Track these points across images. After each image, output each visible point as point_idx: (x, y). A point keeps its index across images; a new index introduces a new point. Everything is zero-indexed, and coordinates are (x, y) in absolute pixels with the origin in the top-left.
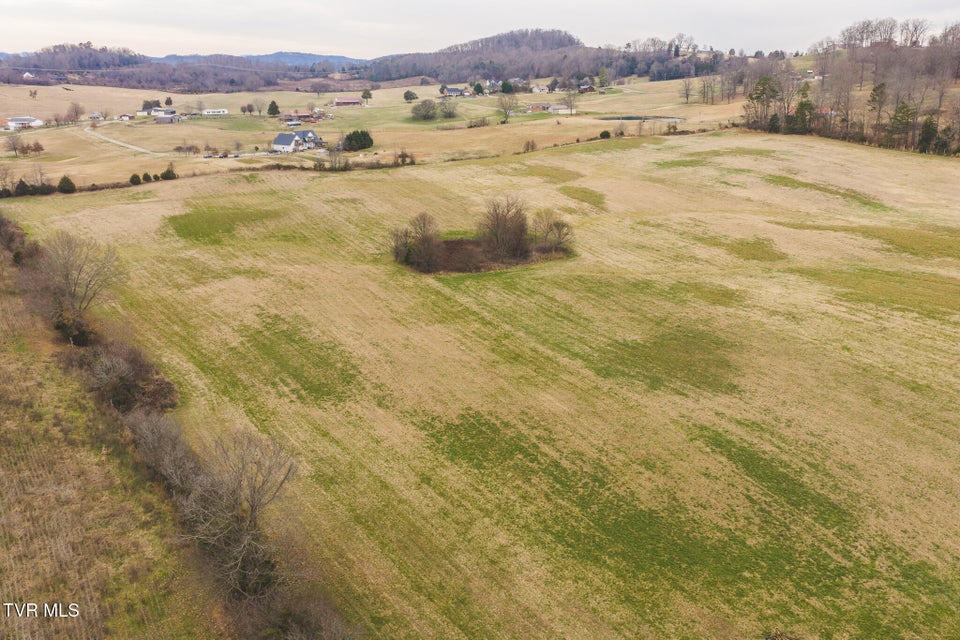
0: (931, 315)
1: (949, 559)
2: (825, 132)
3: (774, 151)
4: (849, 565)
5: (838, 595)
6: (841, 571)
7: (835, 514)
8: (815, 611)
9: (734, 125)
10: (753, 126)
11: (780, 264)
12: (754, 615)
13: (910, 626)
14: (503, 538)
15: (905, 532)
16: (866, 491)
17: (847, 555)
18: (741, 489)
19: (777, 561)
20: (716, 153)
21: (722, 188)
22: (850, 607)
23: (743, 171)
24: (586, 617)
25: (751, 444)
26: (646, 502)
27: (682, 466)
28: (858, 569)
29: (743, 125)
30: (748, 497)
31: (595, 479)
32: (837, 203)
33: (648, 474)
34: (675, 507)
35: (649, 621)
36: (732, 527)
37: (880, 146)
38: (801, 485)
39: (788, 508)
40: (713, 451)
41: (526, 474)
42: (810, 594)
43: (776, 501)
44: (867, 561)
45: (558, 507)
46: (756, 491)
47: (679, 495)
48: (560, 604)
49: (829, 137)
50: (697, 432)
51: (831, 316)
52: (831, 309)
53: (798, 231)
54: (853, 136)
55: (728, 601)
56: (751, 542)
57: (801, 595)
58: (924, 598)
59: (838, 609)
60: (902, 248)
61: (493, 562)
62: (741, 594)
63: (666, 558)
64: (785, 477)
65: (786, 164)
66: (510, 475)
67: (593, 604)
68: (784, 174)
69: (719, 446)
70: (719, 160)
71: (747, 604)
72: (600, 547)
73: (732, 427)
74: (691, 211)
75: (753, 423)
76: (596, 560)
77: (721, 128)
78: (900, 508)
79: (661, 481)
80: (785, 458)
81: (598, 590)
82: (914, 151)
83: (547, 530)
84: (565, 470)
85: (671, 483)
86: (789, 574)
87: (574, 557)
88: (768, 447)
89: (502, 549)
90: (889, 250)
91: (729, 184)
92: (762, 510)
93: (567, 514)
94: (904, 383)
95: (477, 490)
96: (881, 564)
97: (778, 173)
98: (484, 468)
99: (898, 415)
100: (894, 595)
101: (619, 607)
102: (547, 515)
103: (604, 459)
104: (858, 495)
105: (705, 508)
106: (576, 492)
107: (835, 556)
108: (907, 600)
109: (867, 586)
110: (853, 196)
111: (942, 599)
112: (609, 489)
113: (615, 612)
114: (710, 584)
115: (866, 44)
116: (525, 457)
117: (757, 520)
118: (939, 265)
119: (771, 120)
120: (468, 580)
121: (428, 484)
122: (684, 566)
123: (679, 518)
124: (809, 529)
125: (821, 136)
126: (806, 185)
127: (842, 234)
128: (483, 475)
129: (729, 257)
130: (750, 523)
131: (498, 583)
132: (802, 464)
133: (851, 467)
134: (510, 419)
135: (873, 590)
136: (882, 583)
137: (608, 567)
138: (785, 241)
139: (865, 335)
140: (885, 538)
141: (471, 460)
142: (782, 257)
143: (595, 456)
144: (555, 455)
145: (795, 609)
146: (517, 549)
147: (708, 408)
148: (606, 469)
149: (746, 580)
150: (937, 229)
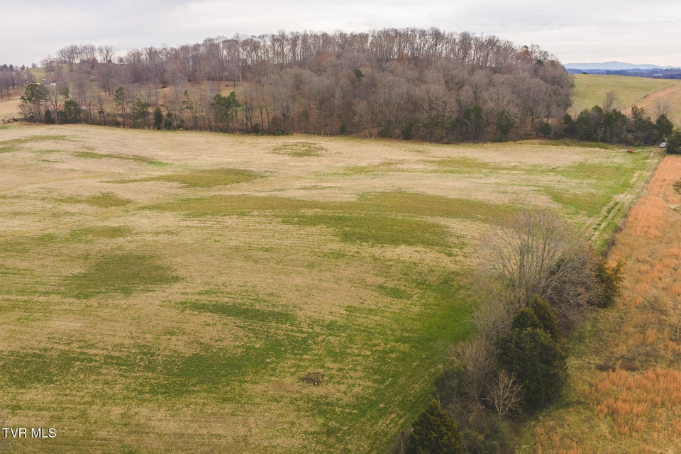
0: (243, 214)
1: (338, 315)
2: (89, 120)
3: (64, 136)
4: (306, 335)
5: (312, 350)
6: (306, 340)
7: (283, 316)
8: (309, 360)
9: (15, 120)
10: (31, 120)
11: (131, 207)
12: (288, 375)
13: (347, 347)
14: (117, 411)
15: (315, 312)
16: (287, 301)
17: (302, 332)
18: (231, 324)
19: (276, 348)
20: (19, 141)
21: (45, 164)
22: (321, 352)
23: (53, 151)
24: (212, 419)
25: (216, 301)
26: (188, 352)
27: (190, 326)
28: (310, 336)
29: (22, 120)
30: (238, 326)
31: (145, 354)
32: (133, 165)
33: (174, 338)
34: (207, 348)
35: (245, 403)
36: (243, 343)
37: (131, 128)
38: (258, 311)
39: (261, 323)
40: (200, 312)
41: (95, 370)
42: (302, 355)
43: (252, 322)
44: (311, 331)
45: (136, 378)
46: (240, 322)
47: (202, 340)
48: (191, 421)
49: (94, 124)
50: (181, 306)
51: (192, 227)
52: (189, 223)
53: (124, 184)
54: (111, 122)
55: (272, 375)
56: (257, 346)
57: (298, 357)
58: (343, 335)
59: (316, 355)
60: (194, 185)
61: (126, 425)
62: (274, 370)
63: (224, 372)
64: (247, 309)
65: (82, 143)
66: (82, 376)
67: (209, 411)
68: (86, 151)
69: (201, 309)
70: (28, 145)
71: (280, 372)
72: (184, 385)
73: (197, 297)
74: (34, 183)
75: (206, 291)
76: (189, 392)
77: (4, 123)
78: (306, 303)
79: (186, 338)
80: (240, 301)
81: (204, 404)
82: (154, 129)
83: (141, 392)
84: (119, 358)
85: (192, 337)
86: (286, 351)
87: (173, 397)
88: (227, 300)
89: (123, 415)
90: (186, 187)
91: (49, 161)
92: (250, 329)
93: (146, 379)
94: (260, 250)
95: (66, 395)
96: (318, 329)
97: (81, 150)
98: (57, 381)
99: (270, 264)
100: (332, 339)
101: (224, 405)
102: (133, 385)
103: (139, 341)
104: (285, 305)
105: (222, 341)
106: (140, 365)
107: (297, 335)
108: (338, 338)
109: (319, 340)
110: (139, 159)
111: (349, 331)
112: (159, 355)
113: (224, 408)
114: (256, 373)
115: (77, 61)
116: (82, 362)
117: (251, 335)
118: (219, 190)
119: (46, 115)
120: (120, 441)
121: (21, 409)
122: (237, 371)
123: (212, 351)
124: (278, 328)
125: (88, 124)
126: (106, 156)
127: (152, 182)
128: (61, 385)
129: (93, 208)
130: (250, 338)
131: (142, 433)
132: (250, 301)
133: (272, 294)
134: (43, 345)
135: (323, 341)
136: (324, 336)
137: (198, 391)
138: (121, 192)
139: (220, 232)
140: (310, 318)
141: (39, 381)
142: (128, 202)
143: (132, 341)
144: (105, 352)
145: (301, 363)
146: (133, 411)
147: (174, 292)
148: (146, 346)
149: (270, 363)
150: (202, 171)
